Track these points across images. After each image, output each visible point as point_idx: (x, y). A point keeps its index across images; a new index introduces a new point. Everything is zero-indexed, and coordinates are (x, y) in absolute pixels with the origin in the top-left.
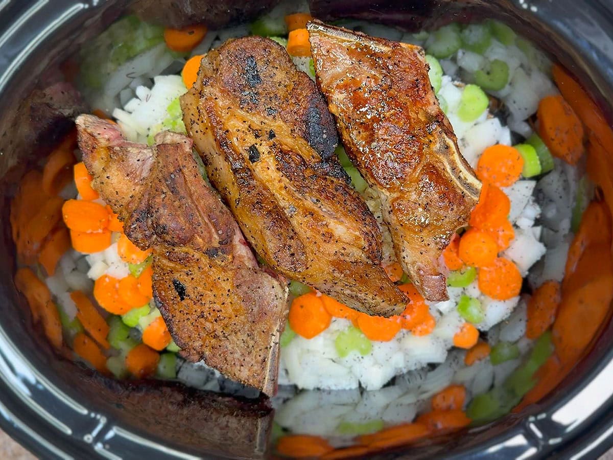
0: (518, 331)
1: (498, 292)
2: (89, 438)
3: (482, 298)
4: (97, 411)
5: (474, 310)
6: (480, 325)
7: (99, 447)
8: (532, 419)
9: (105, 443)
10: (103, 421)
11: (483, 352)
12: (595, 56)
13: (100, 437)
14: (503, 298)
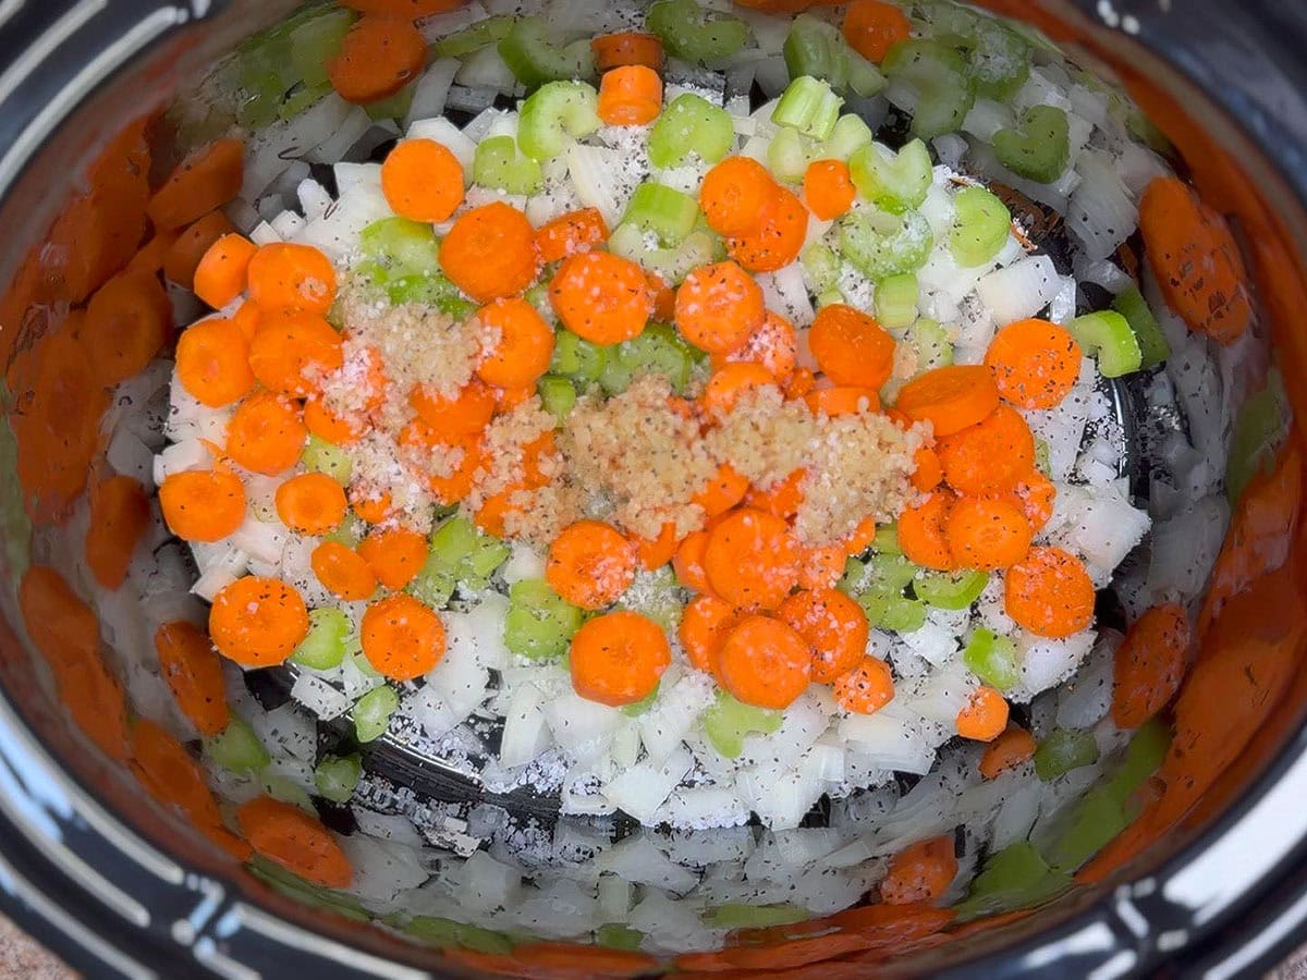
0: (1095, 705)
1: (1050, 621)
2: (184, 931)
3: (1018, 633)
4: (201, 872)
5: (1000, 661)
6: (1012, 693)
7: (206, 951)
8: (1123, 892)
9: (218, 941)
10: (213, 894)
11: (1020, 749)
12: (1259, 124)
13: (209, 930)
14: (1060, 634)
